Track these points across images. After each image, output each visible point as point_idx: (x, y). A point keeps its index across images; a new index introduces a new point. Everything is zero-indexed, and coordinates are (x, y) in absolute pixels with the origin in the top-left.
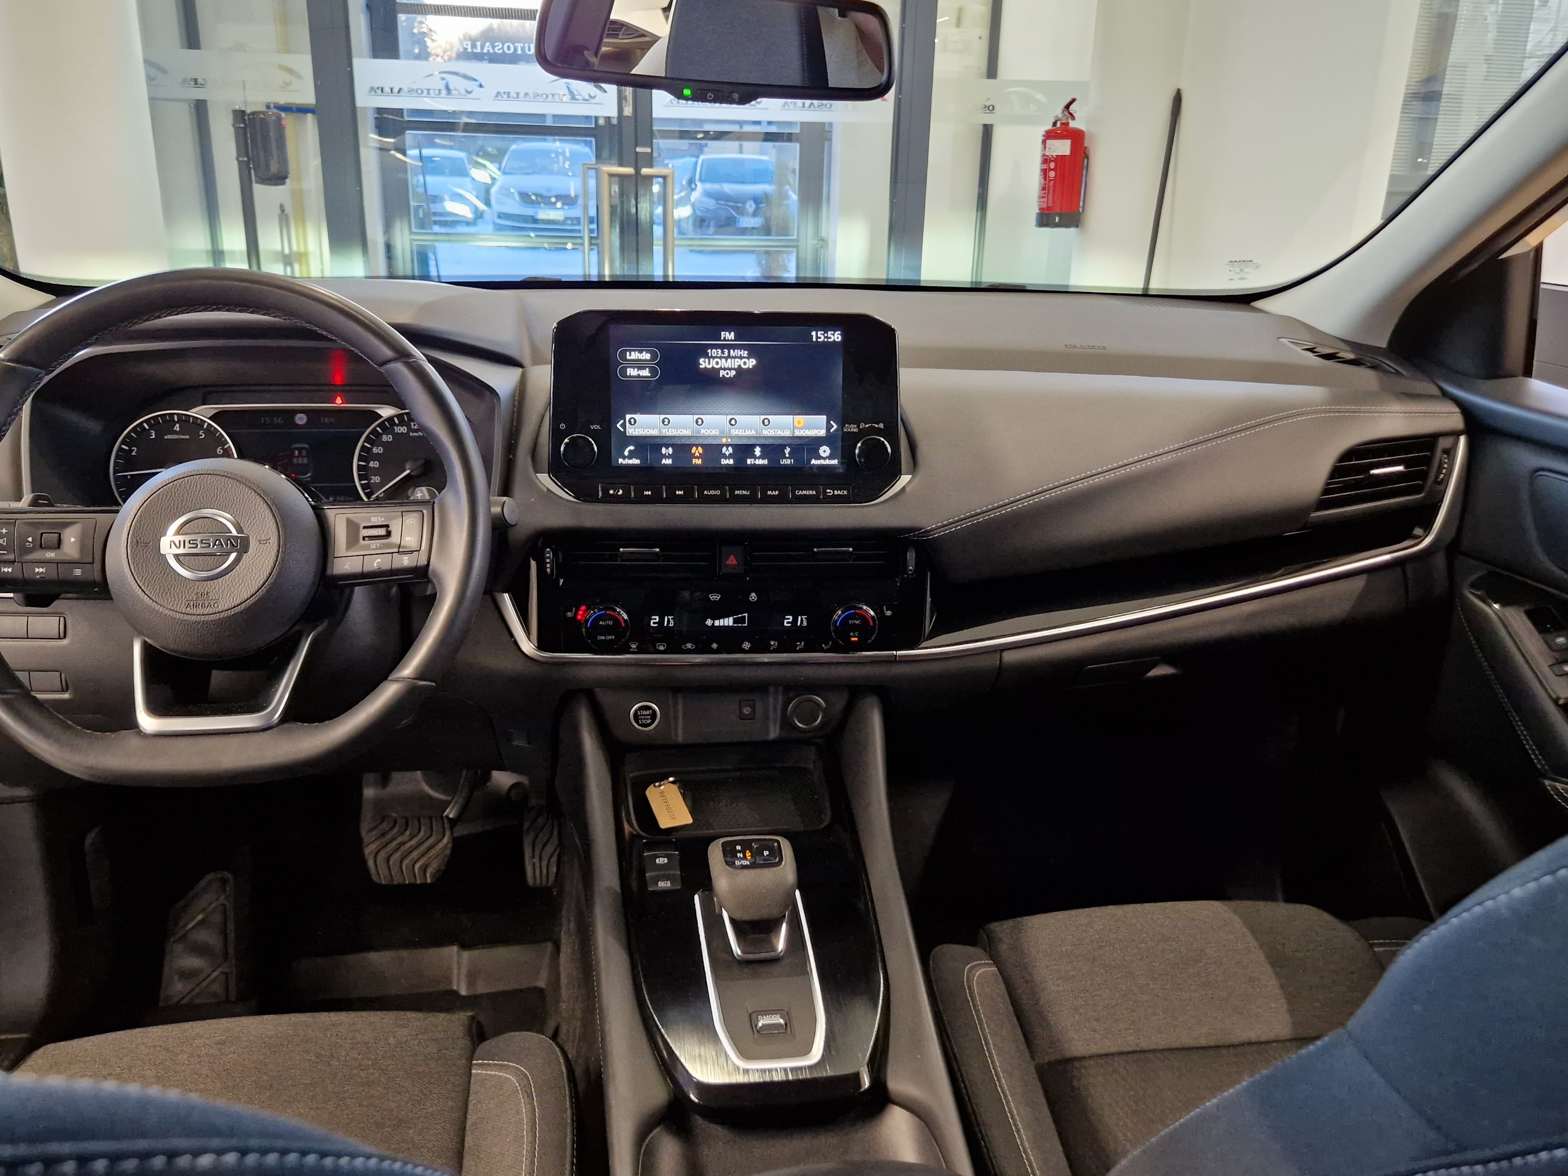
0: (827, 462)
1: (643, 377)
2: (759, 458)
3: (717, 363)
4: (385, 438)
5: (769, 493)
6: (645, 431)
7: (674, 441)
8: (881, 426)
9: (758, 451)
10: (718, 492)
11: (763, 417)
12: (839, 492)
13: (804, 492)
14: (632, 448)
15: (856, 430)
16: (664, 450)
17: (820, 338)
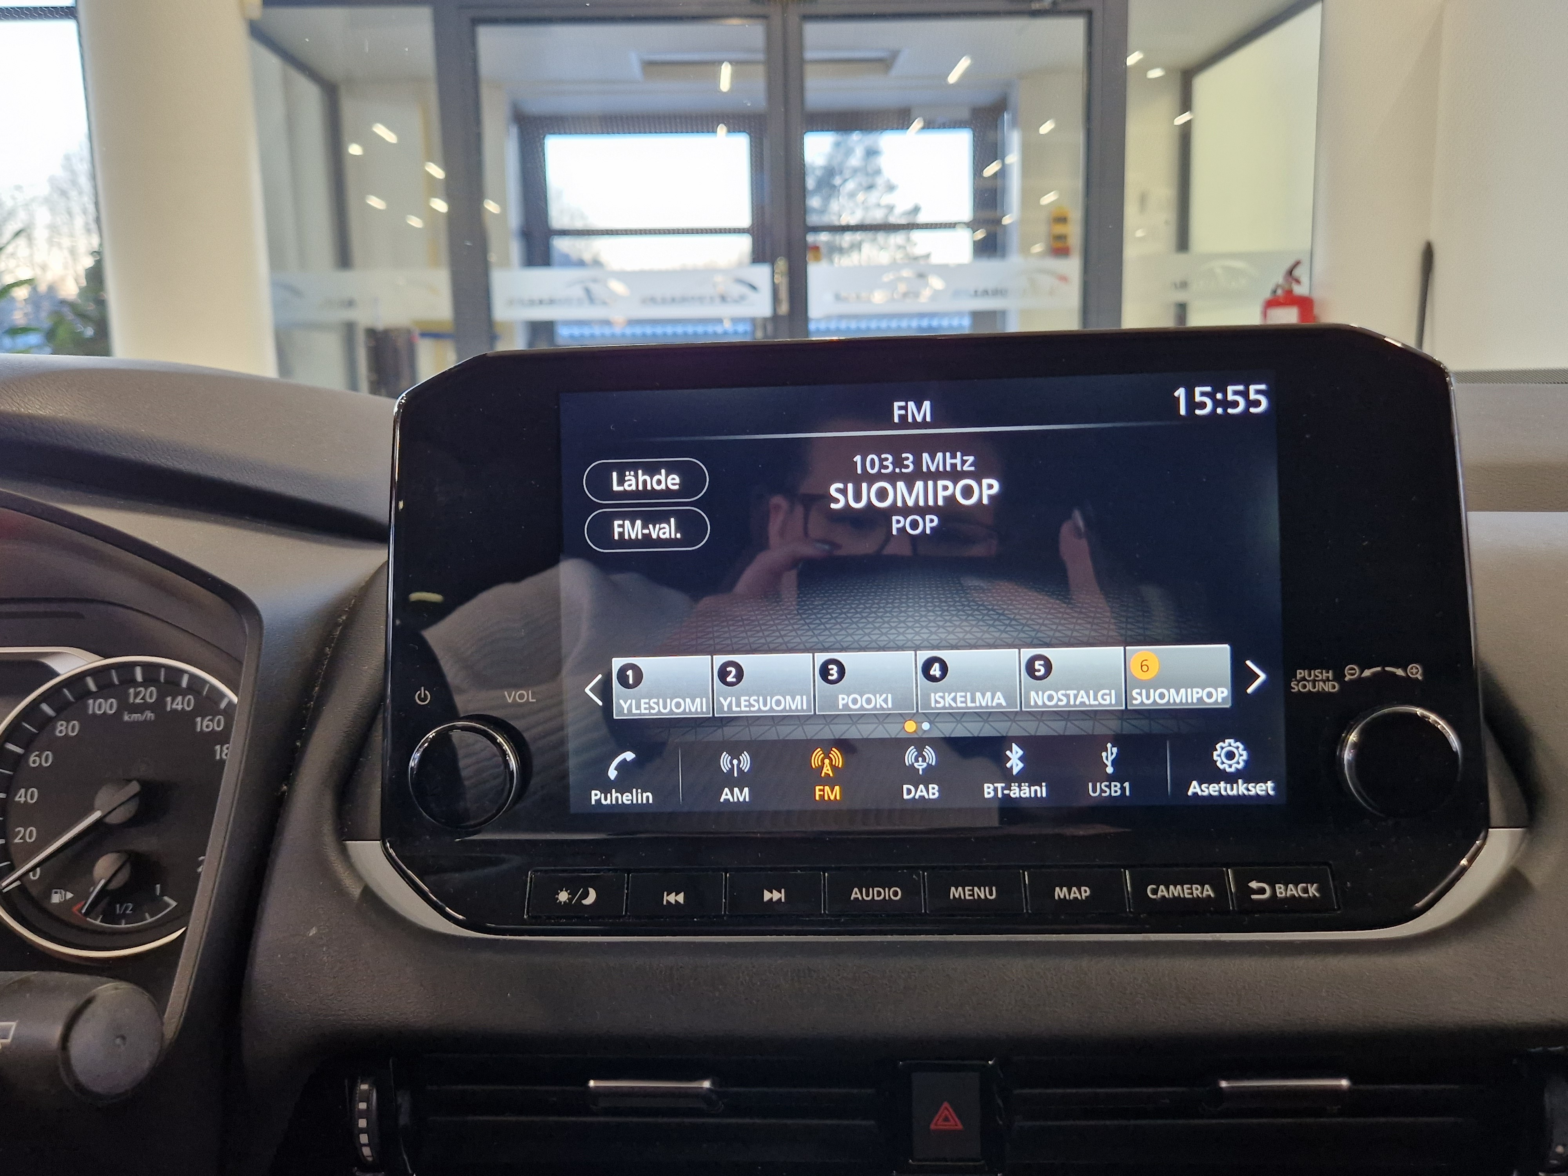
0: (1241, 788)
1: (660, 542)
2: (1020, 778)
3: (882, 494)
4: (62, 729)
5: (1060, 893)
6: (671, 705)
7: (757, 733)
8: (1416, 671)
9: (1015, 758)
10: (893, 894)
11: (1028, 653)
12: (1292, 891)
13: (1176, 891)
14: (629, 756)
15: (1332, 687)
16: (725, 762)
17: (1203, 405)
